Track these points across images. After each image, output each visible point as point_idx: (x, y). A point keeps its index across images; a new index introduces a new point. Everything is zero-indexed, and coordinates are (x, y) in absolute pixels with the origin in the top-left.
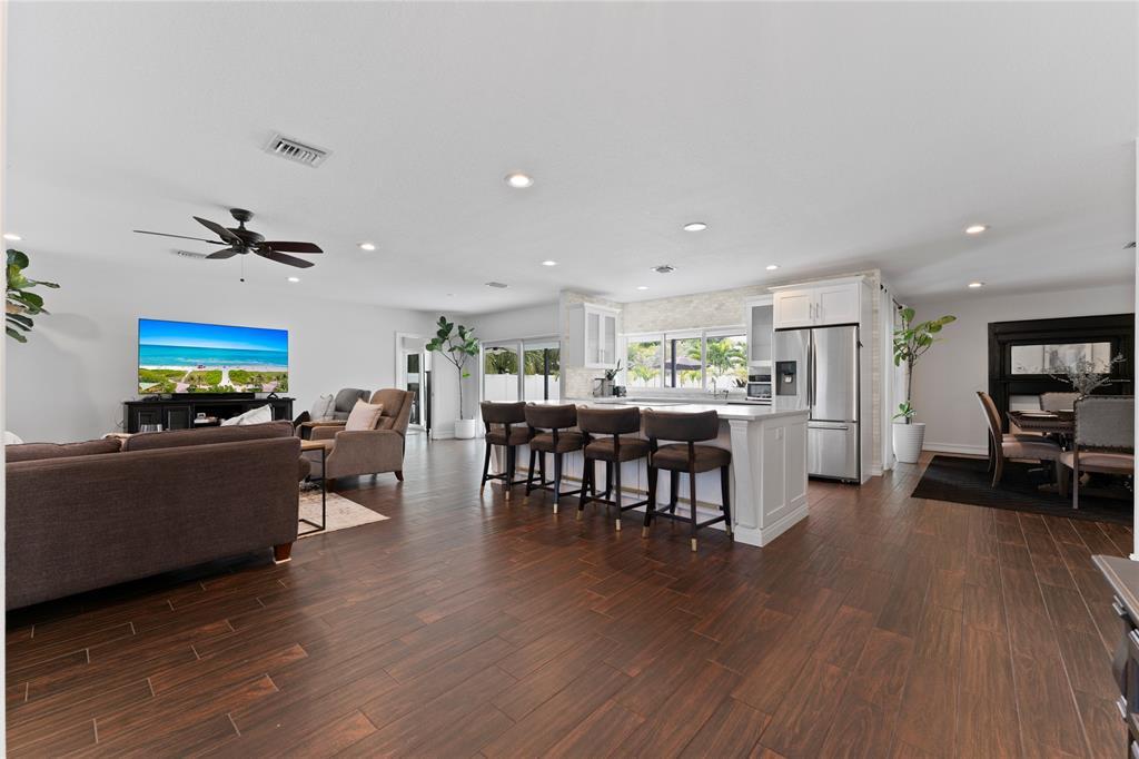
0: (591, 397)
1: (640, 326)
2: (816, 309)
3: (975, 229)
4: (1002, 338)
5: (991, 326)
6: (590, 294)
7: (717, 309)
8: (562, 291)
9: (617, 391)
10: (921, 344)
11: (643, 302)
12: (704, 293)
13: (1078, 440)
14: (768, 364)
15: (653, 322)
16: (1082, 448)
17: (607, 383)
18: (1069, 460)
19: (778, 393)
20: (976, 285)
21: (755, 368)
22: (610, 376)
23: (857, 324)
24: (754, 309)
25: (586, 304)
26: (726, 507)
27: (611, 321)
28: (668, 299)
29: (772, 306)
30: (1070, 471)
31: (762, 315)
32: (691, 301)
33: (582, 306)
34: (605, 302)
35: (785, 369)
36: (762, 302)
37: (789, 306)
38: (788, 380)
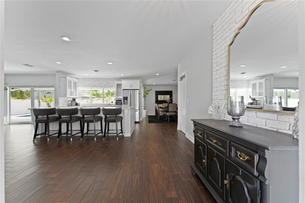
0: (68, 106)
1: (84, 85)
2: (131, 85)
3: (158, 74)
4: (157, 94)
5: (156, 91)
6: (67, 74)
7: (107, 83)
8: (57, 72)
9: (77, 104)
10: (147, 94)
11: (85, 79)
12: (103, 79)
13: (169, 111)
14: (121, 97)
15: (88, 85)
16: (170, 112)
17: (73, 102)
18: (168, 114)
19: (124, 104)
20: (154, 84)
21: (117, 98)
22: (74, 100)
23: (139, 90)
24: (117, 84)
25: (67, 77)
26: (122, 130)
27: (75, 83)
28: (93, 79)
29: (121, 84)
30: (168, 115)
31: (119, 86)
32: (100, 80)
33: (66, 77)
34: (72, 77)
35: (126, 98)
36: (119, 82)
37: (125, 84)
38: (126, 101)
